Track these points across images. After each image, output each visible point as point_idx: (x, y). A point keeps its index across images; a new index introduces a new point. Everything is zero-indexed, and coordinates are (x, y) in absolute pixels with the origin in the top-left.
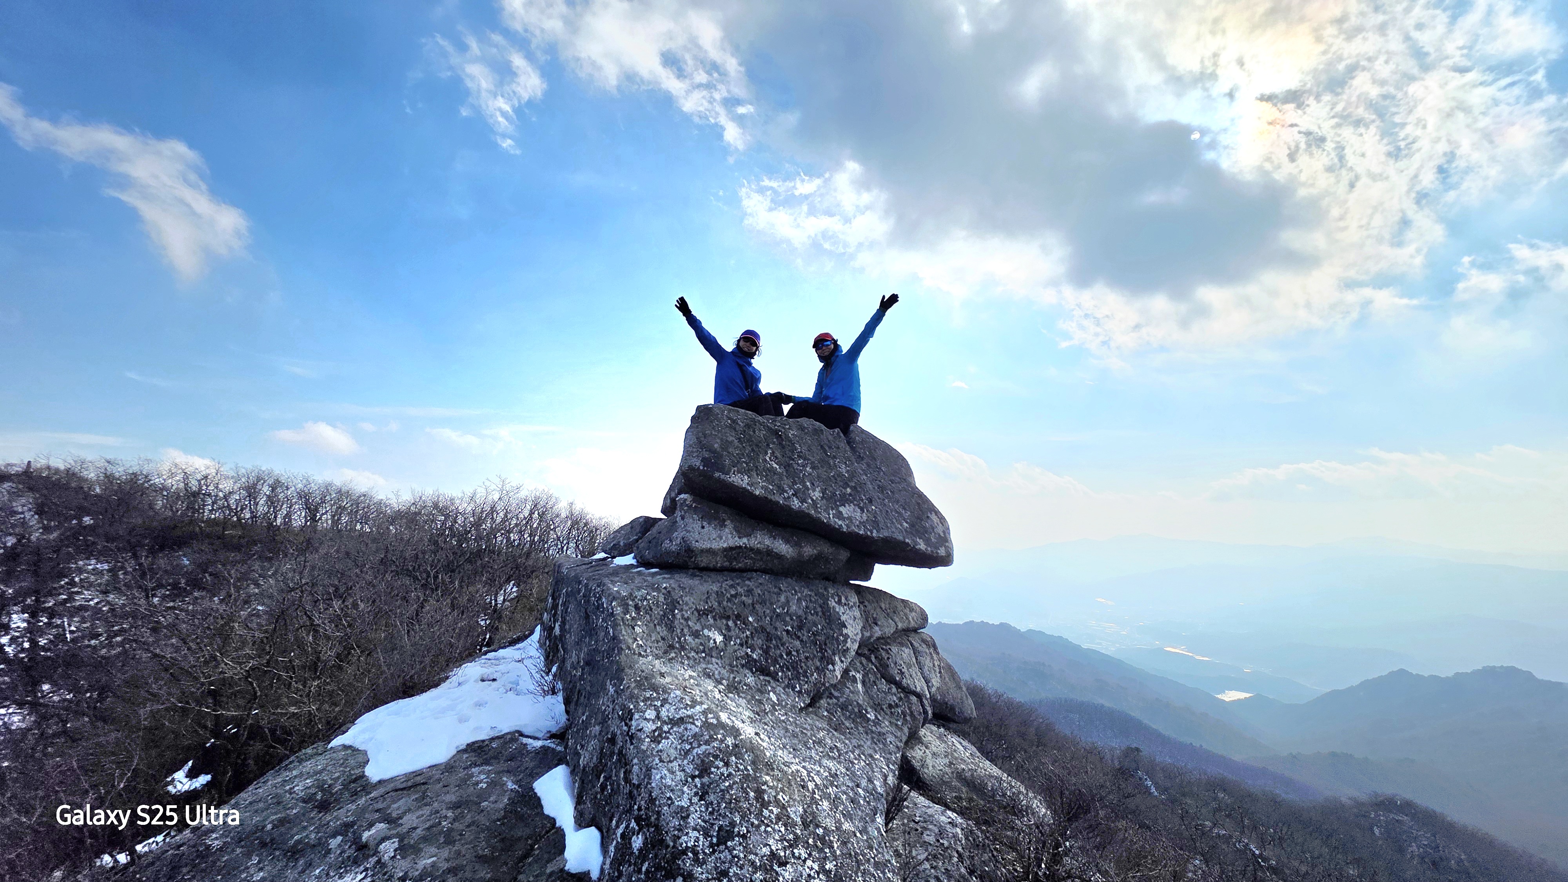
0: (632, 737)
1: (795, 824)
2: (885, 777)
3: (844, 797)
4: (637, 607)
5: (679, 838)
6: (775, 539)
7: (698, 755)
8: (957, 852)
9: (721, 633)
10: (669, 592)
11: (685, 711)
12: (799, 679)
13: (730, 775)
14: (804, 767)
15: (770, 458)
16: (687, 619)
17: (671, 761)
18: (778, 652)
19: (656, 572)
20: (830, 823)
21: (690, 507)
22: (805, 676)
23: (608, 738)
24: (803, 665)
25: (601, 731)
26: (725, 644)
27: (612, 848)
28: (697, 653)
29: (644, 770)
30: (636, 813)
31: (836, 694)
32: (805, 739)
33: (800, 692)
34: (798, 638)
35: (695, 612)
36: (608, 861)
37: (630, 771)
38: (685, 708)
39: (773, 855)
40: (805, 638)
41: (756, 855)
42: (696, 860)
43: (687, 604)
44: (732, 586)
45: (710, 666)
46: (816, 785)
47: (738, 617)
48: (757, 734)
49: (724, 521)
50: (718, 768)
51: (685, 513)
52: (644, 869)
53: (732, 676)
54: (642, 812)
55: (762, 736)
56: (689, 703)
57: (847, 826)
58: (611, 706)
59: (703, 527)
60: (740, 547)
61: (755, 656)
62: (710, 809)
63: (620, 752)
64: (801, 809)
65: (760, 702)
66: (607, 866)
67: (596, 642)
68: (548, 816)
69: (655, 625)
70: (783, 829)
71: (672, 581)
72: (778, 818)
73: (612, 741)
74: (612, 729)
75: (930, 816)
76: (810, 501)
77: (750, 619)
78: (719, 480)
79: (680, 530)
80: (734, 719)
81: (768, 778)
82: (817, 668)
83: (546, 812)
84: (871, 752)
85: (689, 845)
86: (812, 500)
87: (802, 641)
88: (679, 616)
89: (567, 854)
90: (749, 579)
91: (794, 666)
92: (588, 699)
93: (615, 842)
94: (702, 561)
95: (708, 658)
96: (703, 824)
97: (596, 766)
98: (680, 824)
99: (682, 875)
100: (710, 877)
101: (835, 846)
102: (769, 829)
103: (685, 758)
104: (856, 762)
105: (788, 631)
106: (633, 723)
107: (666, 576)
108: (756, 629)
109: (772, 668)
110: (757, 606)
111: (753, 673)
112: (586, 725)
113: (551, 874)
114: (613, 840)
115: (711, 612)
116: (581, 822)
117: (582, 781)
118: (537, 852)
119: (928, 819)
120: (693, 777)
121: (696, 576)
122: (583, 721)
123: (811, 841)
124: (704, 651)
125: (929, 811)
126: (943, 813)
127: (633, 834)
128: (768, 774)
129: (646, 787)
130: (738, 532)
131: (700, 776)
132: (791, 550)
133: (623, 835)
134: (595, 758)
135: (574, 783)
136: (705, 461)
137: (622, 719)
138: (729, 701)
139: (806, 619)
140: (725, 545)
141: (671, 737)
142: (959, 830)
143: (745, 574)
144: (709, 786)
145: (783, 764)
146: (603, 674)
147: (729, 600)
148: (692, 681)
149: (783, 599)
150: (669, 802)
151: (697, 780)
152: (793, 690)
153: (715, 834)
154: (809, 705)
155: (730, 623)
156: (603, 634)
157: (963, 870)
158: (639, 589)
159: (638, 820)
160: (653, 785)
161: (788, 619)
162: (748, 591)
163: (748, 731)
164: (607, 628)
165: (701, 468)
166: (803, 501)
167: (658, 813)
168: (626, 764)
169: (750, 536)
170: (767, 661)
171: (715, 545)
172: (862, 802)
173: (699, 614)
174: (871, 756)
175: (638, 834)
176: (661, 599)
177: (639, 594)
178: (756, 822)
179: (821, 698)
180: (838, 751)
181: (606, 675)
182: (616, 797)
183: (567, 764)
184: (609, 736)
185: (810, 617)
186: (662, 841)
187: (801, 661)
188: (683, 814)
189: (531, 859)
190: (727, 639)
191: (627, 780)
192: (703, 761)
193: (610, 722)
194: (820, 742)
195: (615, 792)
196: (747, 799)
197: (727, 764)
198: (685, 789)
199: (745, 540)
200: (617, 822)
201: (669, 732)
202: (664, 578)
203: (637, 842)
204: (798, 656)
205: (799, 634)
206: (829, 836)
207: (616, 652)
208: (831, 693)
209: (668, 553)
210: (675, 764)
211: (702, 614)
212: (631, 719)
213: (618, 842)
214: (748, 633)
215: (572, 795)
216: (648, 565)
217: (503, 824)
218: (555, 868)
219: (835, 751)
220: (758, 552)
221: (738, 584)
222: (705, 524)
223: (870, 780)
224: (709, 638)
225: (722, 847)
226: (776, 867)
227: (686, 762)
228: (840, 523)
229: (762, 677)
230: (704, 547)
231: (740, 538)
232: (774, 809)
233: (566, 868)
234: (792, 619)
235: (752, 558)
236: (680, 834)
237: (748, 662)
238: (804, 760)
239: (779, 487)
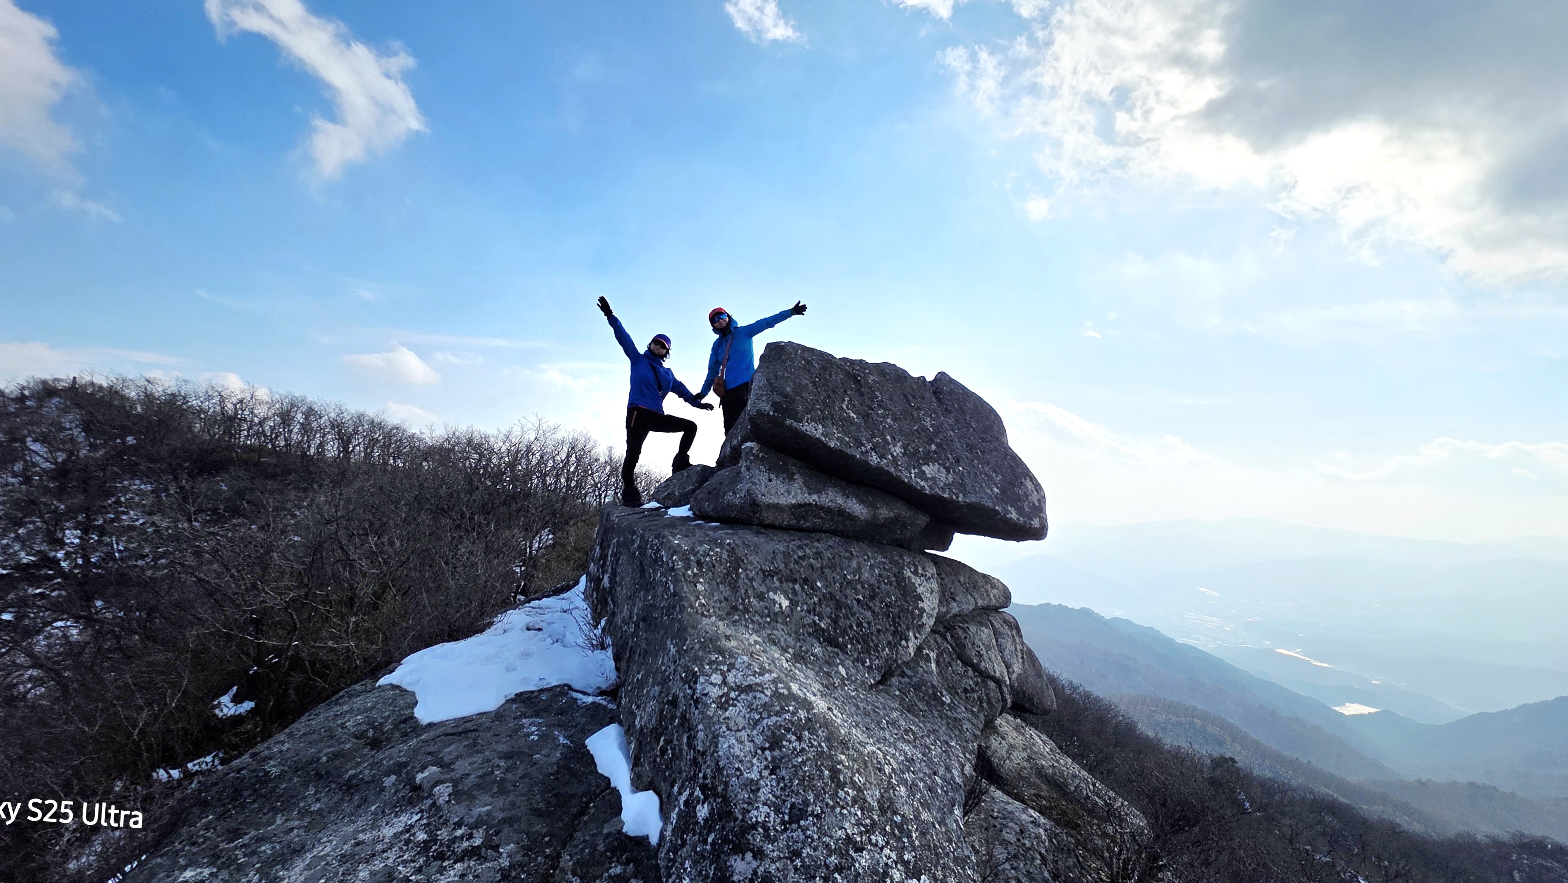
0: (696, 702)
1: (871, 809)
2: (963, 766)
3: (921, 785)
4: (699, 564)
5: (749, 812)
6: (848, 497)
7: (768, 726)
8: (1040, 854)
9: (787, 598)
10: (733, 548)
11: (754, 679)
12: (870, 654)
13: (803, 750)
14: (879, 749)
15: (847, 406)
16: (752, 580)
17: (738, 730)
18: (848, 622)
19: (717, 527)
20: (907, 810)
21: (756, 456)
22: (876, 650)
23: (668, 700)
24: (874, 638)
25: (661, 692)
26: (792, 610)
27: (674, 815)
28: (762, 617)
29: (710, 737)
30: (701, 781)
31: (909, 672)
32: (878, 719)
33: (870, 667)
34: (870, 608)
35: (760, 573)
36: (670, 828)
37: (695, 737)
38: (754, 675)
39: (849, 839)
40: (877, 610)
41: (831, 837)
42: (767, 837)
43: (751, 563)
44: (800, 547)
45: (775, 632)
46: (893, 769)
47: (805, 581)
48: (829, 709)
49: (794, 474)
50: (790, 742)
51: (751, 463)
52: (710, 840)
53: (798, 644)
54: (708, 781)
55: (835, 712)
56: (757, 670)
57: (925, 816)
58: (672, 667)
59: (770, 480)
60: (810, 504)
61: (823, 625)
62: (782, 785)
63: (683, 717)
64: (877, 793)
65: (828, 674)
66: (668, 833)
67: (654, 597)
68: (602, 775)
69: (718, 584)
70: (859, 813)
71: (735, 538)
72: (855, 801)
73: (674, 703)
74: (674, 691)
75: (1010, 813)
76: (890, 457)
77: (819, 584)
78: (791, 428)
79: (745, 481)
80: (805, 690)
81: (843, 757)
82: (889, 643)
83: (600, 771)
84: (946, 738)
85: (759, 820)
86: (893, 456)
87: (873, 612)
88: (742, 576)
89: (624, 816)
90: (818, 541)
91: (864, 639)
92: (644, 658)
93: (677, 809)
94: (767, 517)
95: (773, 623)
96: (774, 799)
97: (655, 728)
98: (749, 797)
99: (752, 851)
100: (782, 855)
101: (914, 835)
102: (845, 811)
103: (754, 728)
104: (933, 748)
105: (858, 600)
106: (699, 686)
107: (728, 531)
108: (824, 595)
109: (840, 639)
110: (826, 571)
111: (820, 643)
112: (641, 684)
113: (609, 834)
114: (675, 806)
115: (777, 573)
116: (638, 785)
117: (640, 745)
118: (592, 811)
119: (1008, 816)
120: (763, 749)
121: (761, 533)
122: (638, 679)
123: (888, 828)
124: (769, 616)
125: (1010, 808)
126: (1024, 811)
127: (698, 803)
128: (843, 753)
129: (712, 755)
130: (808, 487)
131: (771, 749)
132: (865, 511)
133: (686, 803)
134: (654, 720)
135: (629, 743)
136: (776, 406)
137: (685, 681)
138: (797, 671)
139: (879, 588)
140: (794, 502)
141: (738, 704)
142: (1041, 831)
143: (813, 535)
144: (780, 760)
145: (859, 743)
146: (662, 632)
147: (796, 562)
148: (758, 647)
149: (854, 564)
150: (738, 773)
151: (767, 752)
152: (863, 665)
153: (787, 811)
154: (880, 683)
155: (797, 587)
156: (661, 589)
157: (1046, 874)
158: (701, 543)
159: (703, 788)
160: (720, 753)
161: (859, 587)
162: (816, 553)
163: (821, 705)
164: (667, 583)
165: (771, 413)
166: (882, 457)
167: (726, 784)
168: (690, 730)
169: (821, 492)
170: (835, 631)
171: (783, 501)
172: (939, 791)
173: (764, 575)
174: (947, 743)
175: (703, 803)
176: (725, 556)
177: (701, 549)
178: (831, 803)
179: (892, 675)
180: (913, 734)
181: (666, 633)
182: (677, 762)
183: (620, 723)
184: (670, 698)
185: (883, 586)
186: (730, 813)
187: (872, 634)
188: (753, 787)
189: (586, 818)
190: (793, 603)
191: (690, 746)
192: (773, 733)
193: (670, 683)
194: (893, 723)
195: (676, 757)
196: (821, 777)
197: (800, 739)
198: (755, 761)
199: (815, 497)
200: (680, 789)
201: (736, 699)
202: (727, 534)
203: (703, 811)
204: (869, 629)
205: (871, 604)
206: (907, 826)
207: (678, 609)
208: (903, 672)
209: (730, 506)
210: (743, 734)
211: (768, 575)
212: (696, 683)
213: (680, 809)
214: (816, 599)
215: (627, 757)
216: (707, 518)
217: (557, 779)
218: (613, 829)
219: (910, 734)
220: (828, 510)
221: (806, 545)
222: (772, 476)
223: (948, 769)
224: (775, 602)
225: (794, 826)
226: (851, 852)
227: (755, 732)
228: (923, 483)
229: (829, 649)
230: (770, 501)
231: (809, 494)
232: (850, 791)
233: (624, 830)
234: (863, 587)
235: (821, 518)
236: (750, 808)
237: (816, 631)
238: (878, 741)
239: (856, 440)
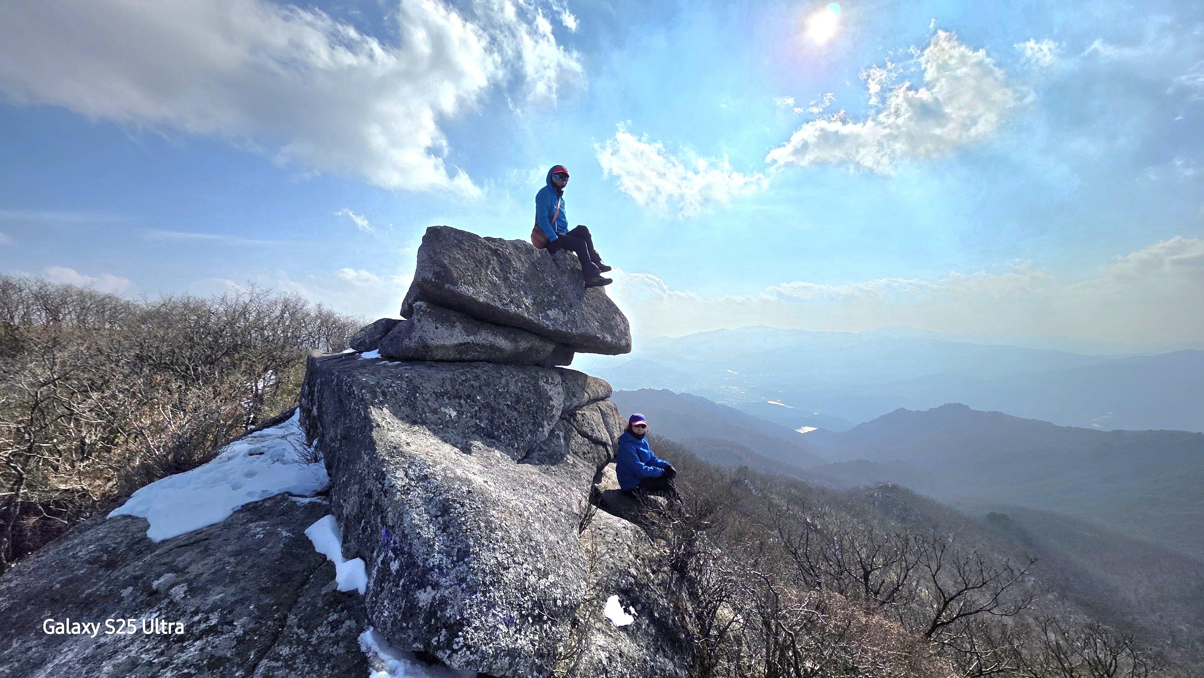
0: (385, 492)
1: (514, 541)
2: (580, 502)
3: (550, 519)
4: (384, 394)
5: (427, 560)
6: (496, 336)
7: (440, 501)
8: (628, 545)
9: (455, 410)
10: (410, 380)
11: (428, 470)
12: (517, 440)
13: (465, 512)
14: (521, 502)
15: (491, 272)
16: (427, 400)
17: (418, 507)
18: (501, 421)
19: (398, 364)
20: (539, 537)
21: (425, 312)
22: (521, 436)
23: (365, 494)
24: (520, 429)
25: (360, 489)
26: (459, 418)
27: (374, 572)
28: (436, 425)
29: (397, 515)
30: (392, 545)
31: (545, 448)
32: (522, 482)
33: (518, 448)
34: (516, 409)
35: (433, 395)
36: (372, 581)
37: (386, 516)
38: (429, 468)
39: (499, 564)
40: (521, 410)
41: (487, 565)
42: (442, 573)
43: (426, 389)
44: (462, 374)
45: (447, 435)
46: (530, 513)
47: (468, 396)
48: (486, 482)
49: (455, 322)
50: (456, 509)
51: (421, 316)
52: (401, 584)
53: (465, 440)
54: (397, 545)
55: (489, 483)
56: (431, 464)
57: (552, 538)
58: (367, 470)
59: (437, 328)
60: (469, 343)
61: (482, 425)
62: (451, 538)
63: (377, 504)
64: (519, 530)
65: (488, 457)
66: (371, 585)
67: (350, 421)
68: (320, 554)
69: (400, 406)
70: (506, 545)
71: (413, 372)
72: (503, 539)
73: (370, 495)
74: (369, 487)
75: (610, 524)
76: (523, 306)
77: (478, 398)
78: (449, 290)
79: (417, 330)
80: (467, 472)
81: (494, 512)
82: (531, 431)
83: (317, 550)
84: (569, 486)
85: (435, 564)
86: (526, 306)
87: (519, 412)
88: (419, 399)
89: (338, 579)
90: (476, 368)
91: (513, 431)
92: (347, 465)
93: (376, 568)
94: (437, 355)
95: (446, 429)
96: (445, 548)
97: (357, 515)
98: (428, 550)
99: (431, 585)
100: (452, 583)
101: (544, 552)
102: (496, 546)
103: (430, 504)
104: (559, 494)
105: (508, 405)
106: (386, 481)
107: (407, 367)
108: (483, 405)
109: (496, 433)
110: (484, 388)
111: (481, 437)
112: (346, 484)
113: (325, 595)
114: (375, 566)
115: (446, 394)
116: (348, 555)
117: (346, 527)
118: (312, 580)
119: (608, 526)
120: (437, 517)
121: (432, 366)
122: (343, 481)
123: (526, 551)
124: (441, 424)
125: (610, 521)
126: (619, 521)
127: (391, 561)
128: (494, 509)
129: (399, 527)
130: (467, 331)
131: (442, 516)
132: (509, 344)
133: (383, 562)
134: (356, 509)
135: (340, 528)
136: (436, 274)
137: (376, 479)
138: (463, 460)
139: (521, 395)
140: (456, 342)
141: (417, 489)
142: (629, 531)
143: (473, 363)
144: (449, 522)
145: (506, 501)
146: (358, 446)
147: (460, 384)
148: (433, 447)
149: (503, 381)
150: (419, 536)
151: (440, 518)
152: (513, 447)
153: (455, 554)
154: (525, 457)
155: (462, 401)
156: (355, 414)
157: (631, 556)
158: (385, 378)
159: (394, 550)
160: (405, 525)
161: (508, 396)
162: (476, 376)
163: (478, 480)
164: (359, 410)
165: (433, 280)
166: (518, 306)
167: (410, 544)
168: (382, 512)
169: (476, 334)
170: (492, 428)
171: (447, 343)
172: (563, 520)
173: (437, 396)
174: (570, 489)
175: (395, 560)
176: (404, 385)
177: (385, 383)
178: (486, 543)
179: (533, 452)
180: (546, 487)
181: (361, 446)
182: (375, 535)
183: (333, 514)
184: (367, 492)
185: (525, 394)
186: (414, 564)
187: (518, 426)
188: (429, 544)
189: (307, 586)
190: (460, 413)
191: (384, 523)
192: (444, 505)
193: (366, 482)
194: (533, 483)
195: (375, 531)
196: (479, 528)
197: (463, 505)
198: (431, 525)
199: (472, 338)
200: (378, 553)
201: (415, 486)
202: (406, 369)
203: (395, 566)
204: (516, 423)
205: (517, 407)
206: (539, 546)
207: (368, 428)
208: (541, 448)
209: (408, 348)
210: (422, 508)
211: (439, 396)
212: (384, 479)
213: (379, 567)
214: (477, 408)
215: (338, 536)
216: (391, 358)
217: (281, 563)
218: (329, 590)
219: (544, 488)
220: (483, 346)
221: (468, 372)
222: (438, 325)
223: (569, 505)
224: (445, 414)
225: (461, 563)
226: (502, 572)
227: (430, 507)
228: (548, 323)
229: (488, 440)
230: (438, 343)
231: (468, 336)
232: (500, 533)
233: (338, 589)
234: (511, 396)
235: (478, 352)
236: (428, 557)
237: (478, 429)
238: (521, 497)
239: (499, 296)
